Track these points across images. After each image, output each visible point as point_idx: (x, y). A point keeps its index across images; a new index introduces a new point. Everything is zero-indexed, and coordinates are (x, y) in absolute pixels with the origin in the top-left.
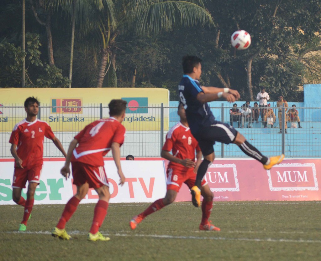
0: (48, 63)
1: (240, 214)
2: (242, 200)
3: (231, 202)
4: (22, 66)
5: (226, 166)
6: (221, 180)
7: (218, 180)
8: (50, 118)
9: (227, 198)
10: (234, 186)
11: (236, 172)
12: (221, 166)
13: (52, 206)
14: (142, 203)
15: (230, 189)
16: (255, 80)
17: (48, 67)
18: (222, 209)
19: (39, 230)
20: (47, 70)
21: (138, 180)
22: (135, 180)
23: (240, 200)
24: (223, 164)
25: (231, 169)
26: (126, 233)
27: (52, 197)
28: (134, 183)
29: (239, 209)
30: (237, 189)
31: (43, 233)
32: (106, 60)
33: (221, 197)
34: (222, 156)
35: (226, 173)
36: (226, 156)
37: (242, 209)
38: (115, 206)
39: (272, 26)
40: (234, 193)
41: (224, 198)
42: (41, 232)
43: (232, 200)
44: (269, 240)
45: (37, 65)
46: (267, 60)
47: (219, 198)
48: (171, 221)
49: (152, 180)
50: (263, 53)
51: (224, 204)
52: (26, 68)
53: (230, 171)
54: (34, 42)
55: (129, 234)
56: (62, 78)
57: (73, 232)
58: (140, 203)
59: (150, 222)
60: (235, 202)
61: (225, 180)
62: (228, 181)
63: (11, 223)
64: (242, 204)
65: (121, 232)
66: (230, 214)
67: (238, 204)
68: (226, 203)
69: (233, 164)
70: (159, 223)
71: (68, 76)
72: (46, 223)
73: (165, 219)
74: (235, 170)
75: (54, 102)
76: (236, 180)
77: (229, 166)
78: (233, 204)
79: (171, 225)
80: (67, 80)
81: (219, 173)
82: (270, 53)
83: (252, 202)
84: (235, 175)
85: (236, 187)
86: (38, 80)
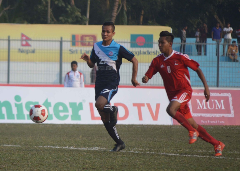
0: (69, 3)
1: (236, 136)
2: (236, 125)
3: (226, 126)
4: (47, 6)
5: (222, 95)
6: (218, 107)
7: (215, 107)
8: (70, 50)
9: (224, 122)
10: (229, 112)
11: (232, 100)
12: (218, 95)
13: (74, 125)
14: (150, 125)
15: (226, 115)
17: (69, 6)
18: (220, 132)
19: (65, 146)
20: (68, 9)
21: (146, 105)
22: (143, 105)
23: (234, 125)
24: (220, 93)
25: (227, 98)
26: (139, 150)
27: (73, 118)
28: (142, 108)
29: (235, 132)
30: (232, 115)
31: (69, 148)
32: (118, 2)
33: (218, 122)
34: (218, 86)
35: (222, 101)
36: (221, 86)
37: (238, 133)
38: (127, 127)
40: (230, 119)
41: (220, 122)
42: (67, 147)
43: (228, 124)
45: (60, 5)
47: (216, 122)
48: (176, 141)
49: (158, 106)
51: (220, 128)
52: (51, 7)
53: (226, 99)
55: (141, 151)
56: (81, 16)
57: (94, 148)
58: (147, 125)
59: (158, 142)
60: (231, 127)
61: (221, 107)
62: (224, 107)
63: (41, 139)
64: (236, 128)
65: (135, 149)
66: (227, 137)
67: (233, 128)
68: (223, 127)
69: (229, 93)
70: (166, 142)
71: (86, 15)
72: (70, 140)
73: (171, 140)
74: (230, 99)
75: (74, 37)
76: (231, 107)
77: (226, 95)
78: (229, 128)
79: (176, 144)
80: (84, 18)
81: (216, 101)
84: (231, 103)
85: (232, 113)
86: (61, 18)
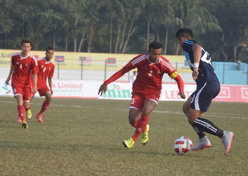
3: (227, 102)
6: (223, 94)
15: (226, 97)
16: (237, 54)
30: (229, 97)
34: (223, 84)
35: (225, 91)
36: (226, 84)
39: (245, 33)
40: (228, 99)
44: (243, 118)
46: (242, 47)
50: (241, 44)
53: (227, 90)
54: (152, 37)
61: (225, 94)
74: (229, 90)
82: (243, 44)
83: (235, 103)
